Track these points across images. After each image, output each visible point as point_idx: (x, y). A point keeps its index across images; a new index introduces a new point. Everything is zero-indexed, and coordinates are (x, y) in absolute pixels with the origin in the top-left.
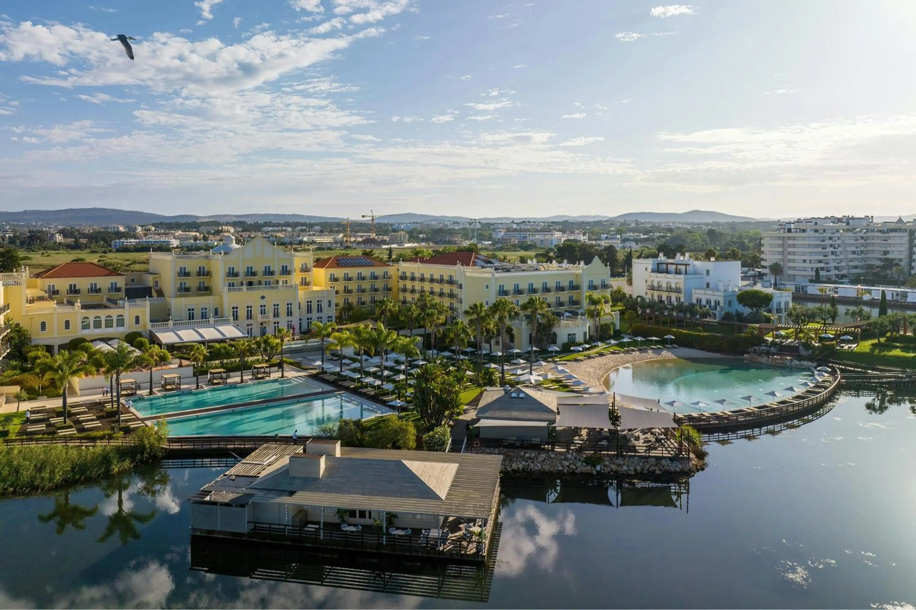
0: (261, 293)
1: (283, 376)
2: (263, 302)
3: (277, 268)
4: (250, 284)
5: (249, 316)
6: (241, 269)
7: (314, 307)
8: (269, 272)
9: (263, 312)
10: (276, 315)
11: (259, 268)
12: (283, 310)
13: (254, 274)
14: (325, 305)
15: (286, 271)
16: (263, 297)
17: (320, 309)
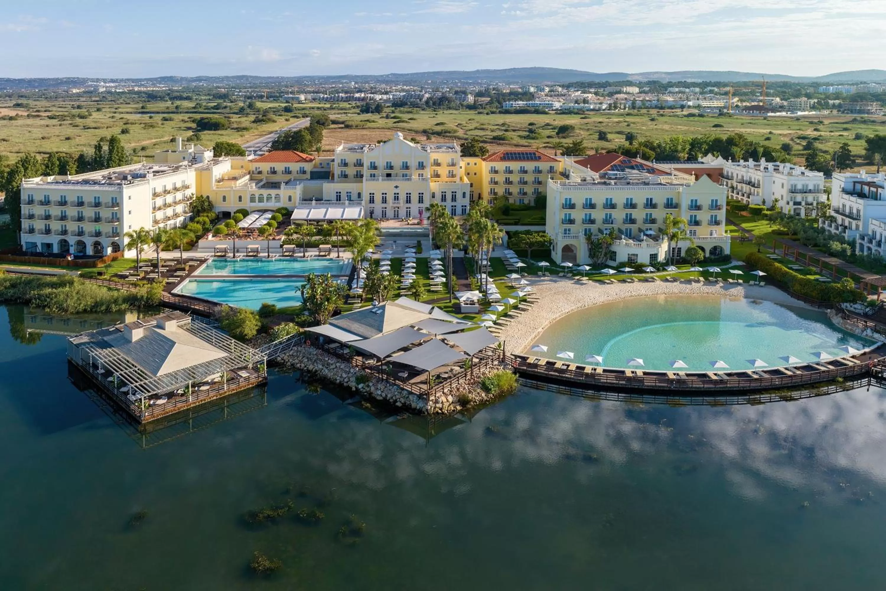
0: (395, 183)
1: (338, 257)
2: (396, 191)
3: (413, 163)
4: (389, 175)
5: (372, 201)
6: (381, 163)
7: (449, 197)
8: (406, 167)
9: (396, 198)
10: (408, 201)
11: (397, 163)
12: (415, 198)
13: (391, 168)
14: (459, 196)
15: (421, 166)
16: (396, 187)
17: (454, 199)
